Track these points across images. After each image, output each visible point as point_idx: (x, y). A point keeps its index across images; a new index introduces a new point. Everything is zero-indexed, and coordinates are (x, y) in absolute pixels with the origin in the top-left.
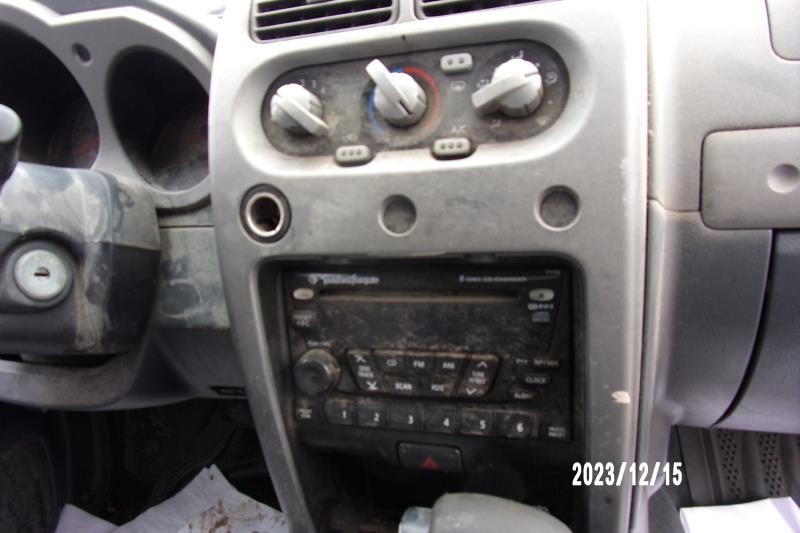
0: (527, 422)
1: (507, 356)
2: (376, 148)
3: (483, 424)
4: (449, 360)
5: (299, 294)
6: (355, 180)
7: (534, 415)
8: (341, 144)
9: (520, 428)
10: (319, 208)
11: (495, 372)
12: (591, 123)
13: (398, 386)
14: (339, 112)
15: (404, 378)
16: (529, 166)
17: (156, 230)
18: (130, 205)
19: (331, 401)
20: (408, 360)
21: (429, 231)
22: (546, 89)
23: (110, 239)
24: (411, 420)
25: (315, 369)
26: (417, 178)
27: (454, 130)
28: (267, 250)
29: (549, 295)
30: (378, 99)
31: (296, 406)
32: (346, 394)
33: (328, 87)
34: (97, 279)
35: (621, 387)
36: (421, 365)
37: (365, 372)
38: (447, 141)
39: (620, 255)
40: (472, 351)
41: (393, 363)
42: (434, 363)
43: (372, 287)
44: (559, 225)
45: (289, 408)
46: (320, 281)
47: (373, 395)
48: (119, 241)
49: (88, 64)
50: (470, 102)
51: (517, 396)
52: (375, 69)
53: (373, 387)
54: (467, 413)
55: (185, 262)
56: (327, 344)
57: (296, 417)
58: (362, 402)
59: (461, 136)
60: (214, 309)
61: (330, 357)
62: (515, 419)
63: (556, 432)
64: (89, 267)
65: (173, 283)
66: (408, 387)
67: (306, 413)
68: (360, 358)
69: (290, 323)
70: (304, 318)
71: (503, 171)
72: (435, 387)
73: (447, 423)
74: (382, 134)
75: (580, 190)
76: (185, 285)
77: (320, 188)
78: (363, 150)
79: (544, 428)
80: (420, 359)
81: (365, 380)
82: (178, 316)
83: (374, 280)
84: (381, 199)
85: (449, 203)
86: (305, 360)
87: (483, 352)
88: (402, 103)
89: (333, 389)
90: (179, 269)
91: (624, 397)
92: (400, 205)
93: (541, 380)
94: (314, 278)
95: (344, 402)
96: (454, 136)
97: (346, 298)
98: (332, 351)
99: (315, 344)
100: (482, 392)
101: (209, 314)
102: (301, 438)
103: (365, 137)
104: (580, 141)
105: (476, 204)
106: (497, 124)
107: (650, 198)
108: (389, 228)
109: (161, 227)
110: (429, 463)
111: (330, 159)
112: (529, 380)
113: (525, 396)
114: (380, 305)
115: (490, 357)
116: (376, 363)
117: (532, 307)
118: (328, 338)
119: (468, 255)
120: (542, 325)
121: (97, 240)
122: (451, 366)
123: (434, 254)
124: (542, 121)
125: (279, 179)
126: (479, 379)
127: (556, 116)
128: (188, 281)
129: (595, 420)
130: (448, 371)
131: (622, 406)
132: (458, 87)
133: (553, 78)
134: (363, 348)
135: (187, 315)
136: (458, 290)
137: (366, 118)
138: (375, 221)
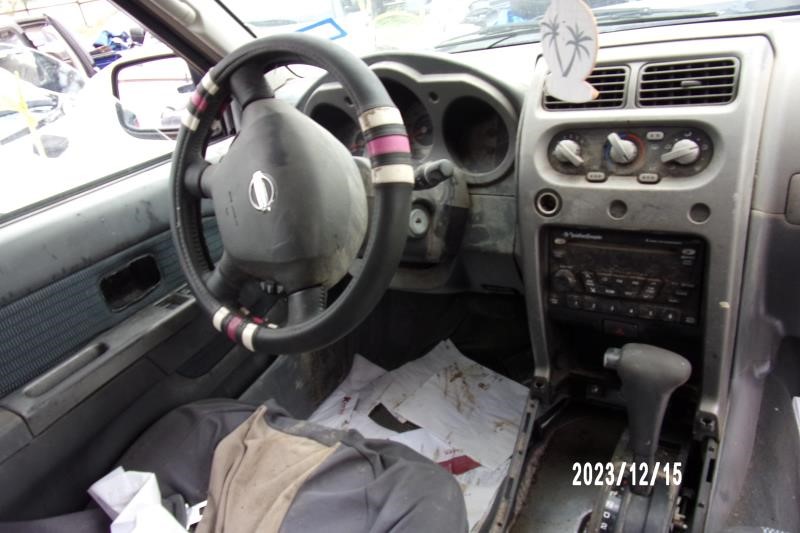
0: (675, 314)
1: (667, 281)
2: (608, 174)
3: (651, 313)
4: (636, 280)
5: (558, 241)
6: (597, 191)
7: (679, 311)
8: (590, 170)
9: (670, 316)
10: (576, 203)
11: (659, 288)
12: (720, 175)
13: (607, 291)
14: (589, 153)
15: (610, 288)
16: (686, 192)
17: (468, 196)
18: (457, 183)
19: (569, 296)
20: (613, 279)
21: (633, 218)
22: (701, 153)
23: (449, 203)
24: (612, 308)
25: (563, 279)
26: (630, 193)
27: (650, 169)
28: (547, 220)
29: (692, 252)
30: (612, 151)
31: (549, 297)
32: (577, 293)
33: (585, 140)
34: (440, 224)
35: (724, 300)
36: (620, 281)
37: (590, 283)
38: (646, 175)
39: (729, 238)
40: (648, 277)
41: (605, 279)
42: (628, 281)
43: (597, 241)
44: (699, 221)
45: (546, 298)
46: (570, 236)
47: (593, 295)
48: (453, 205)
49: (436, 102)
50: (660, 159)
51: (671, 301)
52: (613, 137)
53: (593, 290)
54: (643, 307)
55: (481, 215)
56: (570, 267)
57: (549, 303)
58: (587, 298)
59: (654, 173)
60: (498, 242)
61: (572, 275)
62: (669, 312)
63: (690, 320)
64: (436, 217)
65: (474, 226)
66: (612, 292)
67: (555, 301)
68: (588, 276)
69: (551, 255)
70: (559, 254)
71: (673, 194)
72: (627, 293)
73: (631, 311)
74: (612, 167)
75: (711, 206)
76: (482, 228)
77: (579, 193)
78: (602, 175)
79: (683, 317)
80: (620, 279)
81: (589, 286)
82: (476, 245)
83: (599, 237)
84: (609, 202)
85: (645, 206)
86: (557, 275)
87: (655, 277)
88: (625, 156)
89: (572, 291)
90: (477, 218)
91: (726, 305)
92: (619, 205)
93: (685, 294)
94: (566, 234)
95: (576, 297)
96: (651, 172)
97: (583, 245)
98: (573, 271)
99: (563, 267)
100: (652, 297)
101: (494, 245)
102: (551, 315)
103: (603, 168)
104: (713, 184)
105: (658, 208)
106: (673, 168)
107: (752, 208)
108: (613, 215)
109: (470, 194)
110: (619, 331)
111: (583, 178)
112: (678, 293)
113: (675, 301)
114: (601, 250)
115: (658, 280)
116: (596, 279)
117: (683, 257)
118: (571, 264)
119: (651, 231)
120: (688, 266)
121: (442, 204)
122: (636, 283)
123: (633, 229)
124: (697, 168)
125: (557, 187)
126: (651, 290)
127: (705, 167)
128: (483, 226)
129: (710, 314)
130: (634, 286)
131: (724, 310)
132: (655, 148)
133: (706, 147)
134: (590, 271)
135: (482, 244)
136: (644, 245)
137: (604, 158)
138: (605, 212)
